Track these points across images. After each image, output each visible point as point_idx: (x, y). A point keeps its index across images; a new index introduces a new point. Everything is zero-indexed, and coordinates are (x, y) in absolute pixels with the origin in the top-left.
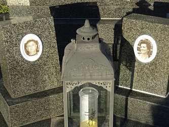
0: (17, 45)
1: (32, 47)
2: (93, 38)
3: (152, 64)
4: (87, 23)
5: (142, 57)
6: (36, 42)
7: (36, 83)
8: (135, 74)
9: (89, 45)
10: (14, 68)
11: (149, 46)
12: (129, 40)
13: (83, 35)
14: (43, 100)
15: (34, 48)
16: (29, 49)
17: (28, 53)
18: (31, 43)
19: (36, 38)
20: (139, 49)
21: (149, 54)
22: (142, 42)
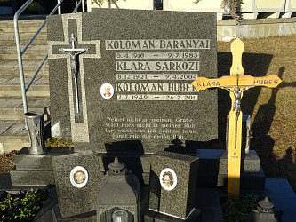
0: (68, 175)
1: (80, 177)
2: (121, 171)
3: (173, 191)
4: (116, 159)
5: (166, 187)
6: (83, 173)
7: (82, 206)
8: (161, 199)
9: (118, 177)
10: (64, 193)
11: (171, 178)
12: (156, 172)
13: (114, 169)
14: (87, 219)
15: (81, 177)
16: (77, 178)
17: (76, 181)
18: (79, 174)
19: (84, 170)
20: (163, 180)
21: (171, 183)
22: (166, 174)
